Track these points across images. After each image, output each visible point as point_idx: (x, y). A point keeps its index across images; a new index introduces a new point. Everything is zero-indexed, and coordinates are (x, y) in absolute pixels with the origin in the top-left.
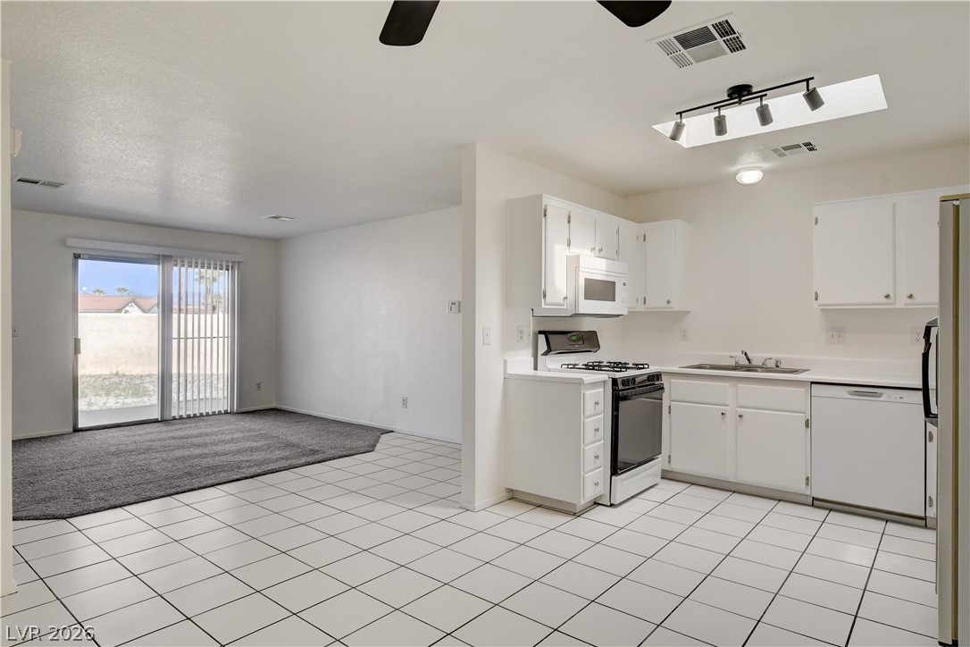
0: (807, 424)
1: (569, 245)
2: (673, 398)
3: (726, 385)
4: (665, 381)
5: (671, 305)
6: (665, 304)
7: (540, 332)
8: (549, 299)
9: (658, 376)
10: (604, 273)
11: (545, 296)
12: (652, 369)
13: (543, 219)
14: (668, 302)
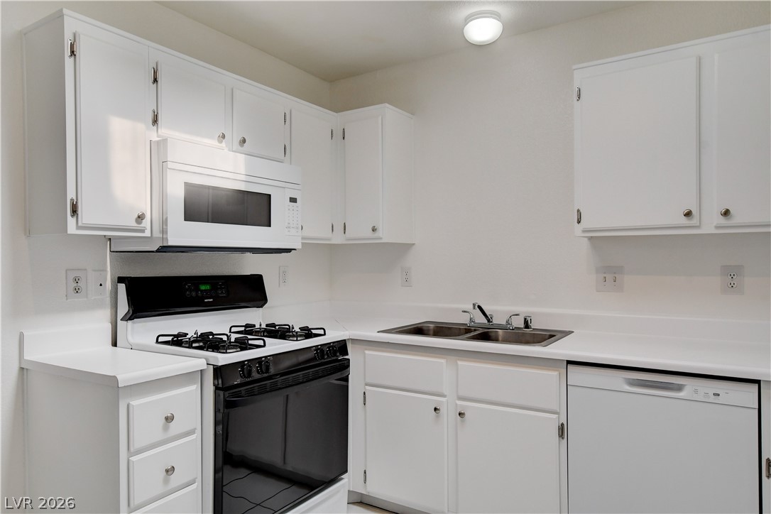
0: (562, 431)
1: (155, 121)
2: (368, 381)
3: (441, 361)
4: (353, 355)
5: (379, 234)
6: (369, 233)
7: (121, 280)
8: (86, 215)
9: (341, 347)
10: (243, 178)
11: (74, 211)
12: (332, 336)
13: (69, 62)
14: (374, 230)
